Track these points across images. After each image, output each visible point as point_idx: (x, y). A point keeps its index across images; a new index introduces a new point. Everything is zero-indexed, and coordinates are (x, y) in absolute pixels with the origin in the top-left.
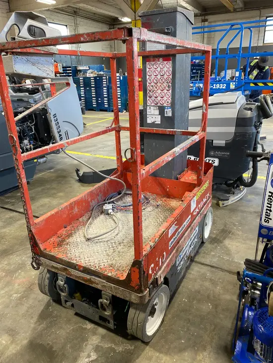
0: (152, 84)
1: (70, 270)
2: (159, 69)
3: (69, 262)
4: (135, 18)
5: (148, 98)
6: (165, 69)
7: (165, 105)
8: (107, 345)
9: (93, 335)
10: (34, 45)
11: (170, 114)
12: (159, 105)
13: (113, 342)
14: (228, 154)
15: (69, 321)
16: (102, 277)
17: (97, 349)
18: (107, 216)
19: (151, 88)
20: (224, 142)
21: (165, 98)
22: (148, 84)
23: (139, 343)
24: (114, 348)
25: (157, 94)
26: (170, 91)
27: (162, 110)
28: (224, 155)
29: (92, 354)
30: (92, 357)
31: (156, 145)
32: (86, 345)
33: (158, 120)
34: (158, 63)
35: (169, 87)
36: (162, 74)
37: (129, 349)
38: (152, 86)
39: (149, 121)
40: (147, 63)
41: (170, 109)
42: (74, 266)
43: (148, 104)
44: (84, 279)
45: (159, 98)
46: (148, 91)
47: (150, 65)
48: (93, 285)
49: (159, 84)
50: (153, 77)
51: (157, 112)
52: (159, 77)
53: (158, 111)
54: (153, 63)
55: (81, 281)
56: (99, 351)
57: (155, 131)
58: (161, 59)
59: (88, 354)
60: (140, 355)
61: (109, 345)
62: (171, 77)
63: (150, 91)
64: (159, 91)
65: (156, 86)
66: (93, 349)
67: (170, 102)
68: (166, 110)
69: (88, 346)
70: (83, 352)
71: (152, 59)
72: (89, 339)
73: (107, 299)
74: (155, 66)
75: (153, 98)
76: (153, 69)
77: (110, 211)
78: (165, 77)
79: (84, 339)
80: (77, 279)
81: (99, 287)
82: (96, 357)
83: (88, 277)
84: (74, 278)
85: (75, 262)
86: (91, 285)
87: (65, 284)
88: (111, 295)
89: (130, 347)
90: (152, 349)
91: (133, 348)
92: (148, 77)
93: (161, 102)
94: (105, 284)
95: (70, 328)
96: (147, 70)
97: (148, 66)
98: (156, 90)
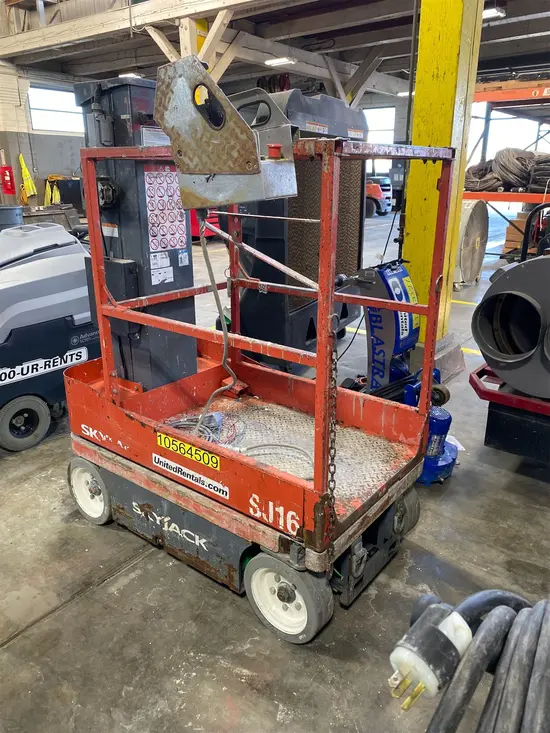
0: (156, 212)
2: (165, 185)
5: (151, 239)
6: (175, 186)
7: (178, 247)
9: (391, 586)
11: (186, 263)
12: (169, 248)
17: (411, 583)
19: (155, 219)
21: (177, 236)
22: (149, 213)
25: (165, 229)
26: (184, 223)
27: (173, 256)
29: (420, 588)
32: (407, 594)
33: (169, 275)
34: (164, 174)
35: (181, 216)
36: (170, 194)
38: (156, 216)
39: (155, 281)
40: (146, 173)
41: (186, 254)
43: (151, 250)
45: (169, 237)
46: (150, 225)
47: (150, 178)
49: (167, 212)
50: (157, 198)
51: (167, 262)
52: (166, 198)
53: (168, 260)
54: (155, 174)
58: (167, 168)
59: (421, 593)
63: (153, 224)
64: (168, 224)
65: (162, 215)
66: (413, 587)
67: (184, 241)
68: (180, 256)
69: (409, 592)
71: (153, 167)
72: (397, 591)
74: (158, 180)
75: (159, 237)
76: (155, 185)
78: (175, 198)
79: (398, 597)
92: (148, 199)
93: (171, 243)
95: (374, 615)
96: (147, 186)
97: (147, 179)
98: (162, 221)
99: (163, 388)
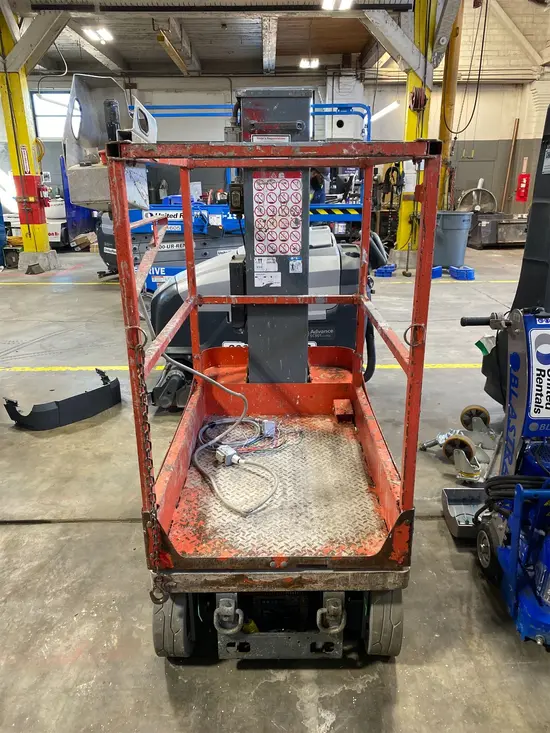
0: (264, 218)
1: (250, 575)
2: (277, 191)
3: (252, 560)
4: (5, 69)
5: (256, 242)
6: (290, 192)
7: (289, 253)
8: (337, 691)
9: (302, 687)
10: (232, 154)
11: (299, 270)
12: (278, 253)
13: (341, 682)
14: (332, 331)
15: (236, 685)
16: (330, 565)
17: (325, 703)
18: (231, 468)
19: (263, 224)
20: (324, 312)
21: (290, 242)
22: (256, 218)
23: (380, 666)
24: (350, 690)
25: (274, 235)
26: (300, 230)
27: (283, 262)
28: (325, 334)
29: (322, 715)
30: (328, 718)
31: (272, 326)
32: (302, 707)
33: (276, 280)
34: (277, 180)
35: (297, 222)
36: (283, 200)
37: (373, 681)
38: (265, 221)
39: (259, 283)
40: (254, 180)
41: (300, 261)
42: (264, 565)
43: (256, 253)
44: (284, 584)
45: (278, 242)
46: (256, 230)
47: (259, 184)
48: (305, 589)
49: (278, 218)
50: (266, 205)
51: (275, 267)
52: (278, 205)
53: (276, 264)
54: (266, 180)
55: (276, 590)
56: (331, 705)
57: (275, 301)
58: (281, 175)
59: (318, 718)
60: (396, 680)
61: (340, 689)
62: (300, 205)
63: (260, 229)
64: (278, 230)
65: (272, 221)
66: (318, 707)
67: (298, 248)
68: (291, 263)
69: (307, 707)
70: (307, 719)
71: (264, 174)
72: (299, 696)
73: (336, 604)
74: (270, 187)
75: (266, 242)
76: (265, 192)
77: (236, 458)
78: (290, 204)
79: (291, 701)
80: (266, 590)
81: (317, 587)
82: (334, 717)
83: (295, 575)
84: (259, 590)
85: (265, 555)
86: (299, 589)
87: (235, 609)
88: (343, 593)
89: (372, 678)
90: (405, 665)
91: (377, 676)
92: (255, 205)
93: (281, 249)
94: (333, 577)
95: (249, 693)
96: (255, 192)
97: (256, 186)
98: (272, 227)
99: (258, 385)
